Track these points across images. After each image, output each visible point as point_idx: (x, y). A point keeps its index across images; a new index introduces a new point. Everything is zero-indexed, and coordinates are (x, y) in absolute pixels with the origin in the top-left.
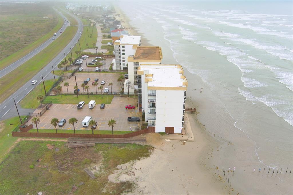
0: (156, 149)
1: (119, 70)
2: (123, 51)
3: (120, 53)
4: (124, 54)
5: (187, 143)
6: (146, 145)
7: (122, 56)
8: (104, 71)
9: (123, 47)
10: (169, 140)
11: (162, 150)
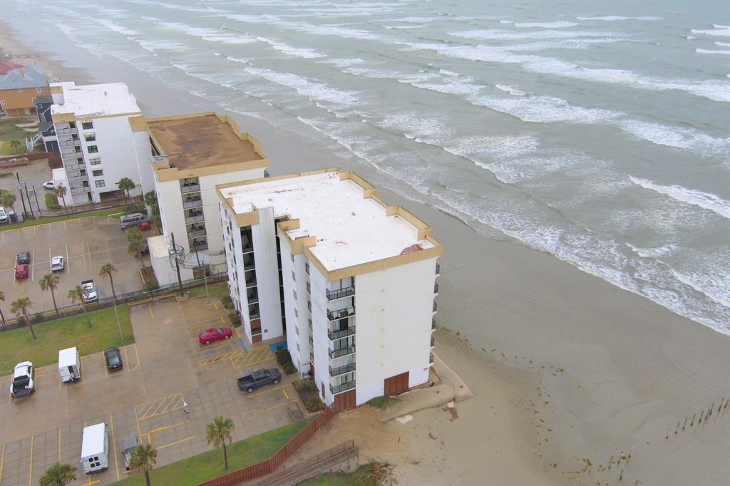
0: (395, 466)
1: (86, 205)
2: (90, 139)
3: (78, 149)
4: (93, 149)
5: (461, 408)
6: (362, 467)
7: (87, 156)
8: (34, 219)
9: (88, 126)
10: (409, 418)
11: (416, 463)
